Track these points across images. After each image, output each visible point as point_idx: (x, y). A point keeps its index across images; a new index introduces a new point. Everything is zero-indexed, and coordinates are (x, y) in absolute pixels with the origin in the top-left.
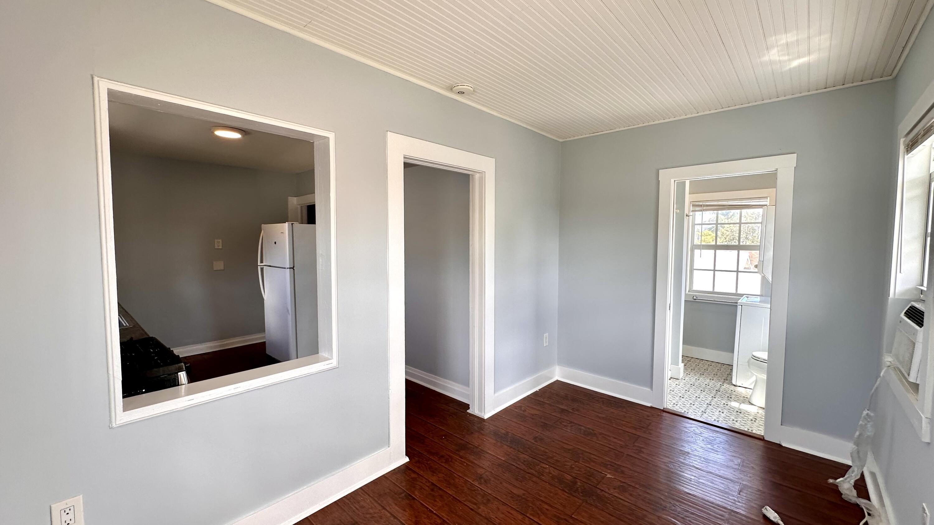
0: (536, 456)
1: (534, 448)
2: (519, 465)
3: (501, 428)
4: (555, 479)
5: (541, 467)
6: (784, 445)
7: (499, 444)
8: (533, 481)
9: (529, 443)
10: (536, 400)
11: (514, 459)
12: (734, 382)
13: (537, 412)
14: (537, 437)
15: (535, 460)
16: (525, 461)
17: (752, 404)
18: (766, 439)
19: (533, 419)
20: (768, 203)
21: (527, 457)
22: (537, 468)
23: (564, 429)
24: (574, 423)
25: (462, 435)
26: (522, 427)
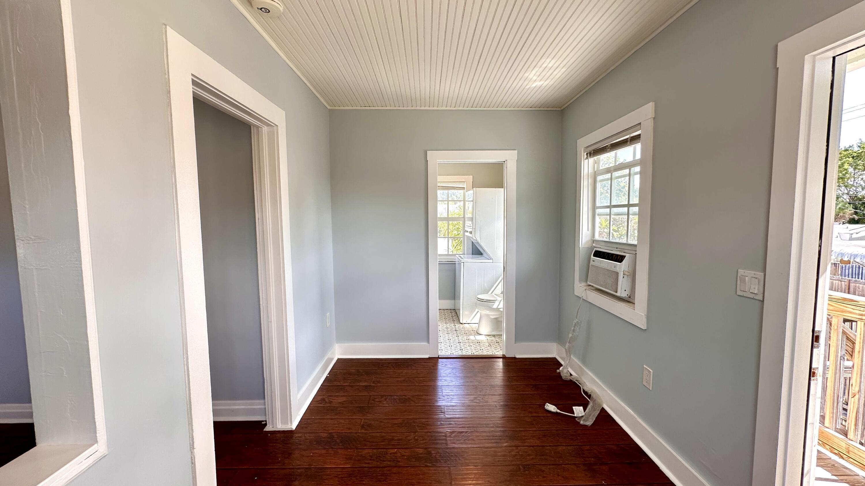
0: (378, 445)
1: (369, 437)
2: (369, 463)
3: (320, 432)
4: (411, 459)
5: (391, 454)
6: (517, 356)
7: (331, 452)
8: (395, 473)
9: (361, 435)
10: (333, 386)
11: (359, 460)
12: (461, 322)
13: (345, 399)
14: (363, 425)
15: (379, 450)
16: (371, 456)
17: (481, 334)
18: (507, 356)
19: (345, 407)
20: (465, 186)
21: (370, 451)
22: (388, 457)
23: (380, 405)
24: (385, 396)
25: (279, 462)
26: (342, 421)
